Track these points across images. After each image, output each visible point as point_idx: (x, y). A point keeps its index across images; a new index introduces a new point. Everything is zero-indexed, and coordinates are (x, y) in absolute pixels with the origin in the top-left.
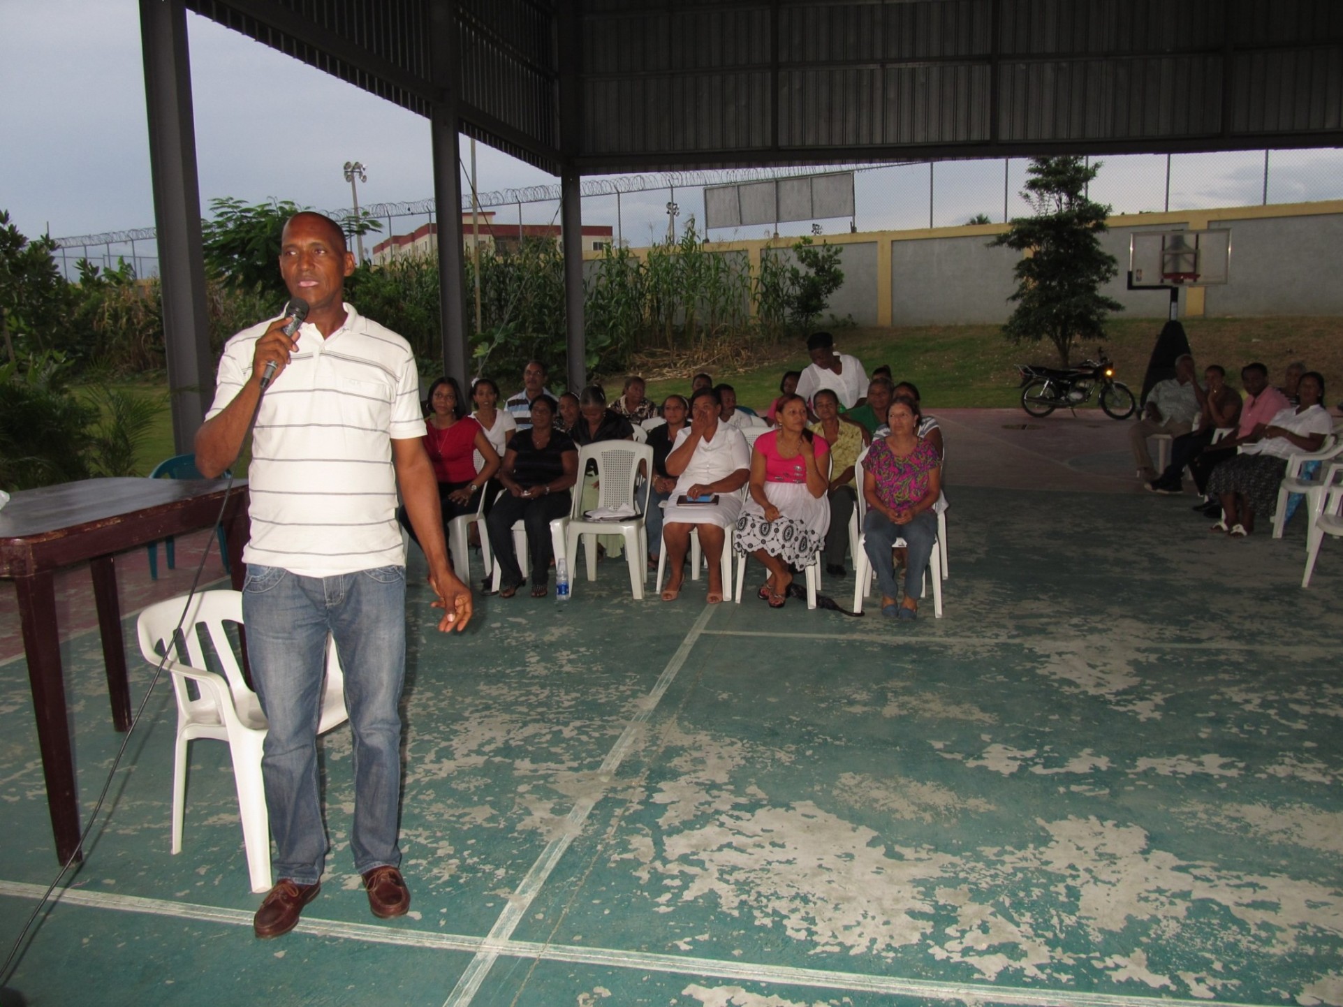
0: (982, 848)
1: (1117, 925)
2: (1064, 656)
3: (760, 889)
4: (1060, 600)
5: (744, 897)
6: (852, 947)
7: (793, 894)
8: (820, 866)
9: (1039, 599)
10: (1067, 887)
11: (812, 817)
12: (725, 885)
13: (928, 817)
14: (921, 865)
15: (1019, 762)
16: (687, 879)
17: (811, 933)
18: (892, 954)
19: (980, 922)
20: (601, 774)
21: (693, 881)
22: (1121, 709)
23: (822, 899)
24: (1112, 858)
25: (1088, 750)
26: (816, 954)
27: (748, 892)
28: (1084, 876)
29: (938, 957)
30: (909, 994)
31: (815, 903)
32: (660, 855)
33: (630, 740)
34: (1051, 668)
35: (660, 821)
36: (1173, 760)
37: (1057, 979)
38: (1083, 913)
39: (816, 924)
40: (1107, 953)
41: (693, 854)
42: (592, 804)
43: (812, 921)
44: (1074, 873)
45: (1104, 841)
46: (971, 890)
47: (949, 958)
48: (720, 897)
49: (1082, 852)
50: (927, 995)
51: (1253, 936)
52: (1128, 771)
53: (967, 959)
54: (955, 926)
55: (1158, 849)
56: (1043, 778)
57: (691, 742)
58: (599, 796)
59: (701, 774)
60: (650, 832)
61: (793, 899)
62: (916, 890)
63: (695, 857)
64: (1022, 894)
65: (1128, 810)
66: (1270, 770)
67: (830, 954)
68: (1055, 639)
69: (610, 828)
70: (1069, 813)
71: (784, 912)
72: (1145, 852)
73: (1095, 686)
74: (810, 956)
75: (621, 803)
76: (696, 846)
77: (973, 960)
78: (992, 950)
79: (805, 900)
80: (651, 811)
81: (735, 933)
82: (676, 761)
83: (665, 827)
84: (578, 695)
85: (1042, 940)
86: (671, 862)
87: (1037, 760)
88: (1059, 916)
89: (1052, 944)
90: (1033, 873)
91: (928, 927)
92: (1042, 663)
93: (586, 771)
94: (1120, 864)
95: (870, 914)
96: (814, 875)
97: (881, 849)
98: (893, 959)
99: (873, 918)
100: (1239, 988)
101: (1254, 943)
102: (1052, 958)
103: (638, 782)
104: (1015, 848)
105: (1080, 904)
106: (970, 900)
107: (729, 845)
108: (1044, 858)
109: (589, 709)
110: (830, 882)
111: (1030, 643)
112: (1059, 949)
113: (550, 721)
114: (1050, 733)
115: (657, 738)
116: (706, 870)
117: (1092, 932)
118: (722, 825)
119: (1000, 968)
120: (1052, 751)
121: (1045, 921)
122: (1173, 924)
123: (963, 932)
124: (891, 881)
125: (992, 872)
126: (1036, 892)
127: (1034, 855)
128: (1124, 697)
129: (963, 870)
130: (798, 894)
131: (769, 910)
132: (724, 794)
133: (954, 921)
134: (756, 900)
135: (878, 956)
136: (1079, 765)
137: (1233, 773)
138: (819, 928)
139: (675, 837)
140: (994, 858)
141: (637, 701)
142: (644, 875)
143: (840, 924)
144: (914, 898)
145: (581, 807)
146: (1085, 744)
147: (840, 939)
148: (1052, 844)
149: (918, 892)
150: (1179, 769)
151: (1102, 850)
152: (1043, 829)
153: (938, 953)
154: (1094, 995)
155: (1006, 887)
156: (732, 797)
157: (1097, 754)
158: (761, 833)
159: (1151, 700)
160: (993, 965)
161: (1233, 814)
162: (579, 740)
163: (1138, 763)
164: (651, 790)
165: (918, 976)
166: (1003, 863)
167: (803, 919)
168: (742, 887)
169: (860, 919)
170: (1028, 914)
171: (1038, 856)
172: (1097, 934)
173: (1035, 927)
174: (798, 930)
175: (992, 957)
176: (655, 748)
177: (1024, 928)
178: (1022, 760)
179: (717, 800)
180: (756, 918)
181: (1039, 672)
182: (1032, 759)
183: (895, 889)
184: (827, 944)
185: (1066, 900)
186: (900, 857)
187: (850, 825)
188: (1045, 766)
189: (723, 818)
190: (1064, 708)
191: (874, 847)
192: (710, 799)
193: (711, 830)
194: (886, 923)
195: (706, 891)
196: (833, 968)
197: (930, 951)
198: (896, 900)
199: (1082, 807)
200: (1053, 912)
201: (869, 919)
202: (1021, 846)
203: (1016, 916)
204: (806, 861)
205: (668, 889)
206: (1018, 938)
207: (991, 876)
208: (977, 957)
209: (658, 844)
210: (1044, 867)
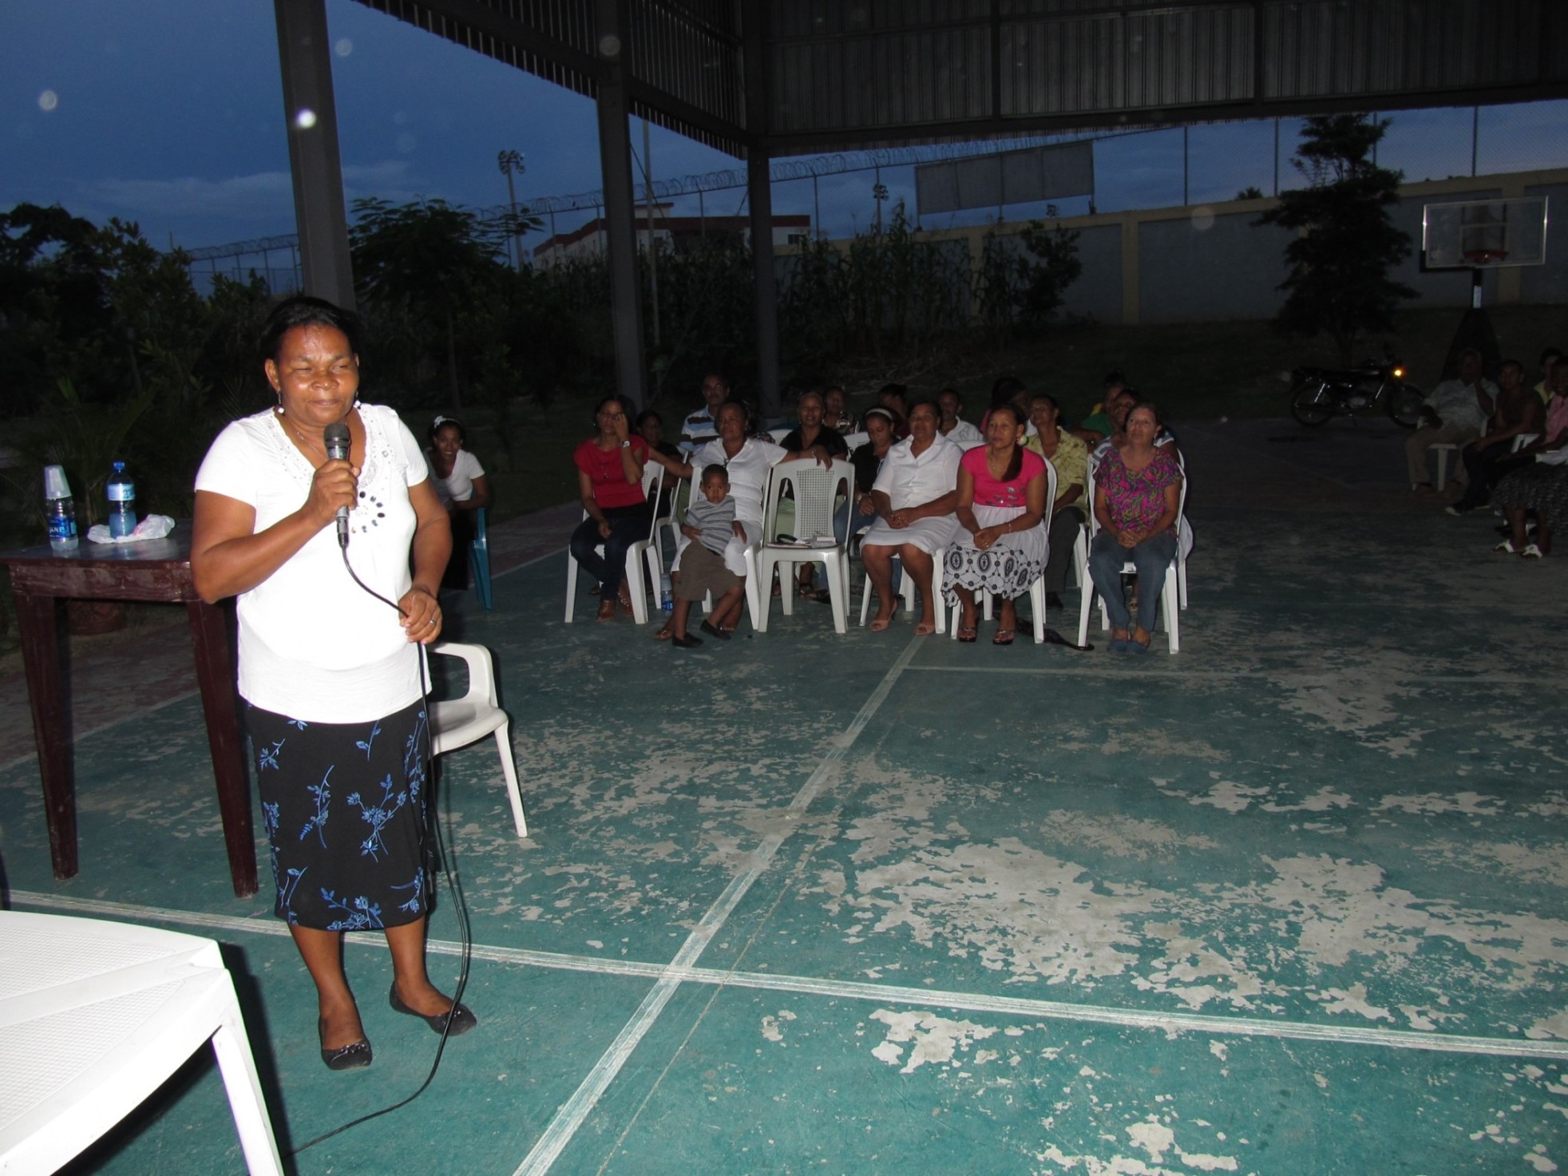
0: (1199, 885)
1: (1338, 959)
2: (1312, 691)
3: (955, 922)
4: (1315, 631)
5: (939, 929)
6: (1050, 977)
7: (991, 927)
8: (1022, 901)
9: (1290, 630)
10: (1289, 923)
11: (1016, 853)
12: (918, 918)
13: (1143, 854)
14: (1130, 900)
15: (1249, 800)
16: (879, 913)
17: (1007, 963)
18: (1092, 984)
19: (1189, 955)
20: (791, 811)
21: (885, 914)
22: (1371, 745)
23: (1022, 932)
24: (1342, 895)
25: (1328, 788)
26: (1012, 983)
27: (944, 925)
28: (1308, 912)
29: (1140, 988)
30: (1108, 1021)
31: (1014, 936)
32: (852, 888)
33: (822, 779)
34: (1296, 703)
35: (853, 857)
36: (1424, 798)
37: (1266, 1009)
38: (1302, 948)
39: (1013, 956)
40: (1323, 985)
41: (887, 888)
42: (782, 840)
43: (1010, 953)
44: (1297, 909)
45: (1335, 879)
46: (1183, 925)
47: (1152, 988)
48: (914, 929)
49: (1309, 889)
50: (1126, 1022)
51: (1487, 973)
52: (1371, 809)
53: (1173, 990)
54: (1162, 959)
55: (1393, 886)
56: (1273, 816)
57: (889, 780)
58: (789, 832)
59: (898, 811)
60: (842, 868)
61: (993, 931)
62: (1123, 924)
63: (889, 891)
64: (1238, 929)
65: (1366, 848)
66: (1534, 808)
67: (1026, 984)
68: (1304, 673)
69: (799, 863)
70: (1302, 851)
71: (980, 944)
72: (1378, 890)
73: (1344, 722)
74: (1005, 985)
75: (812, 839)
76: (891, 881)
77: (1178, 991)
78: (1200, 982)
79: (1004, 933)
80: (842, 848)
81: (927, 963)
82: (872, 799)
83: (858, 862)
84: (768, 733)
85: (1255, 973)
86: (863, 895)
87: (1270, 798)
88: (1276, 951)
89: (1264, 977)
90: (1252, 909)
91: (1133, 959)
92: (1286, 698)
93: (775, 808)
94: (1350, 901)
95: (1072, 946)
96: (1015, 909)
97: (1090, 885)
98: (1093, 988)
99: (1075, 950)
100: (1464, 1022)
101: (1487, 979)
102: (1263, 989)
103: (832, 819)
104: (1236, 884)
105: (1300, 939)
106: (1181, 934)
107: (926, 880)
108: (1266, 894)
109: (778, 747)
110: (1031, 916)
111: (1272, 677)
112: (1272, 982)
113: (737, 759)
114: (1287, 770)
115: (853, 776)
116: (900, 903)
117: (1310, 966)
118: (919, 860)
119: (1206, 998)
120: (1287, 788)
121: (1261, 955)
122: (1400, 960)
123: (1170, 965)
124: (1097, 915)
125: (1208, 907)
126: (1253, 928)
127: (1256, 892)
128: (1377, 733)
129: (1176, 906)
130: (996, 927)
131: (965, 942)
132: (923, 831)
133: (1162, 954)
134: (951, 932)
135: (1078, 986)
136: (1314, 803)
137: (1490, 811)
138: (1017, 958)
139: (868, 872)
140: (1211, 894)
141: (832, 739)
142: (834, 908)
143: (1039, 956)
144: (1120, 931)
145: (770, 844)
146: (1324, 782)
147: (1038, 970)
148: (1277, 881)
149: (1126, 927)
150: (1429, 807)
151: (1331, 887)
152: (1268, 866)
153: (1142, 984)
154: (1304, 1025)
155: (1221, 923)
156: (931, 833)
157: (1337, 792)
158: (960, 869)
159: (1403, 735)
160: (1199, 996)
161: (1483, 853)
162: (768, 778)
163: (1383, 801)
164: (844, 827)
165: (1118, 1005)
166: (1220, 899)
167: (1000, 950)
168: (938, 919)
169: (1061, 951)
170: (1242, 949)
171: (1260, 892)
172: (1315, 967)
173: (1249, 962)
174: (994, 961)
175: (1200, 989)
176: (849, 786)
177: (1237, 962)
178: (1252, 797)
179: (914, 836)
180: (950, 949)
181: (1282, 707)
182: (1264, 797)
183: (1100, 923)
184: (1024, 974)
185: (1285, 935)
186: (1109, 893)
187: (1057, 862)
188: (1278, 804)
189: (921, 854)
190: (1306, 744)
191: (1082, 882)
192: (908, 836)
193: (907, 866)
194: (1089, 955)
195: (899, 923)
196: (1029, 997)
197: (1133, 982)
198: (1101, 934)
199: (1314, 845)
200: (1270, 946)
201: (1070, 951)
202: (1242, 883)
203: (1229, 950)
204: (1007, 894)
205: (858, 921)
206: (1230, 971)
207: (1206, 911)
208: (1183, 989)
209: (850, 878)
210: (1265, 904)
